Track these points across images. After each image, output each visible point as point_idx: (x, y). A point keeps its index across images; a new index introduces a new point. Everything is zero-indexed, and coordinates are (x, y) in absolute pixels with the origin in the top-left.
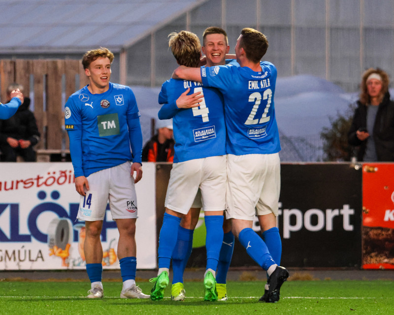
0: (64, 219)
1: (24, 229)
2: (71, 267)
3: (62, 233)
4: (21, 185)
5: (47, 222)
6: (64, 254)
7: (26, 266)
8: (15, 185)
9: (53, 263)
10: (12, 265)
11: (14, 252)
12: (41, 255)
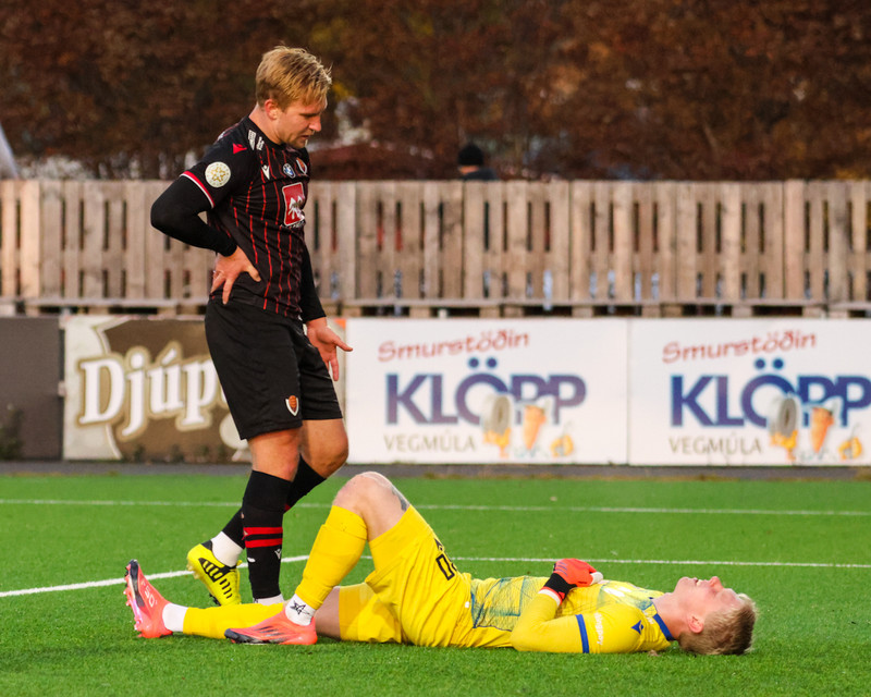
0: (790, 395)
1: (735, 410)
2: (798, 462)
3: (787, 415)
5: (767, 401)
6: (790, 444)
7: (737, 459)
9: (775, 456)
10: (718, 459)
11: (721, 442)
12: (757, 445)
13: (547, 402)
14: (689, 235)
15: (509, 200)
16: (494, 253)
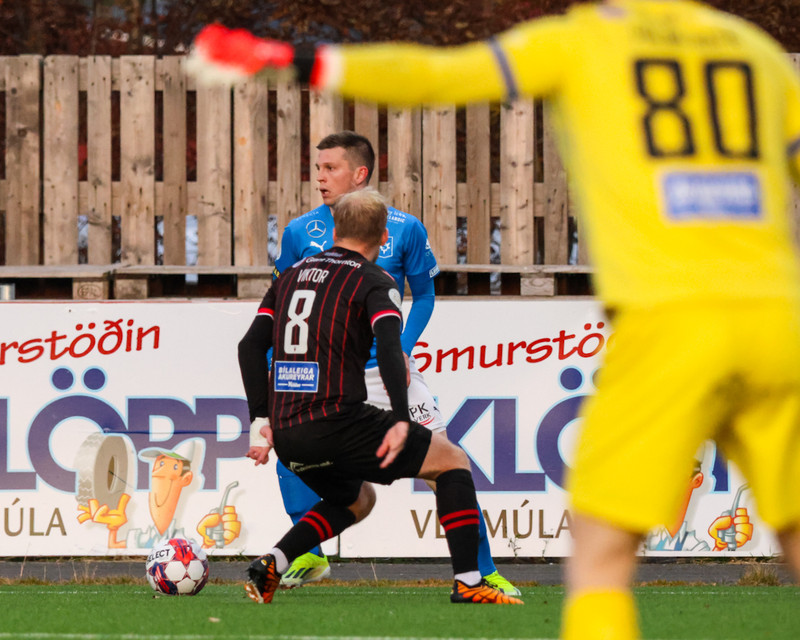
1: (527, 460)
4: (520, 354)
8: (506, 354)
13: (193, 448)
14: (443, 150)
15: (124, 88)
16: (97, 183)
